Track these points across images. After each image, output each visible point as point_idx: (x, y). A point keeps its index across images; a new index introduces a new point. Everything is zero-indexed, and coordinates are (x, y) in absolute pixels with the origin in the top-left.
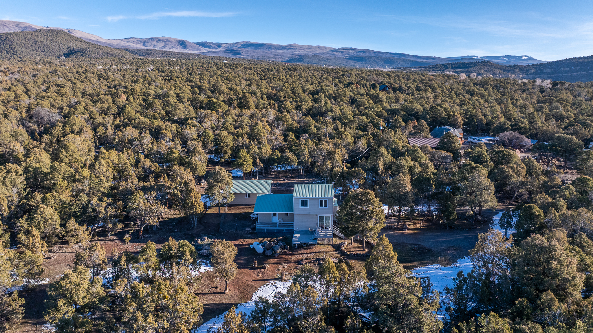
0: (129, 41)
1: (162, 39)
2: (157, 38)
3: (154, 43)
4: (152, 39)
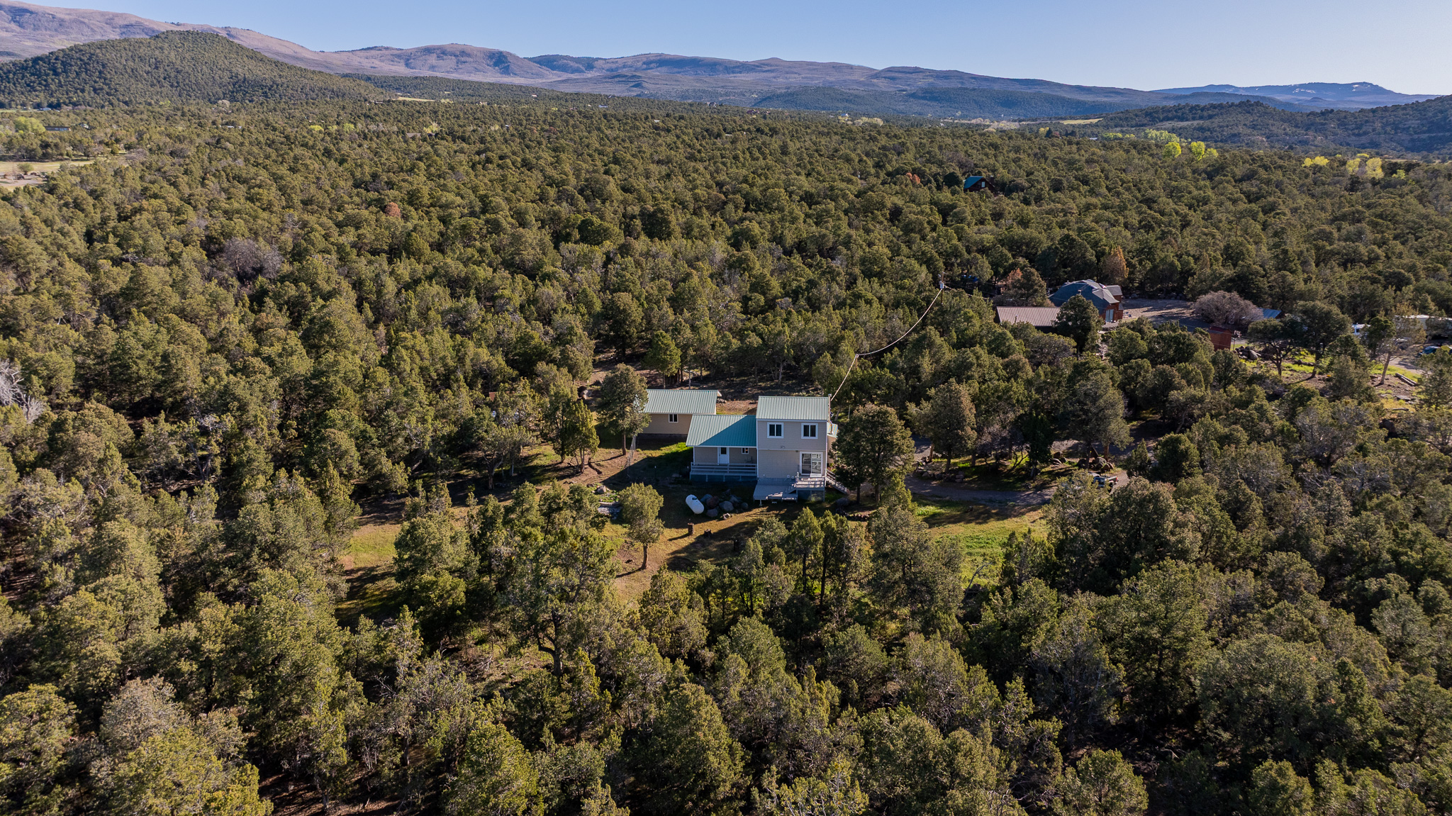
0: (372, 57)
1: (449, 49)
2: (439, 48)
3: (432, 59)
4: (428, 51)
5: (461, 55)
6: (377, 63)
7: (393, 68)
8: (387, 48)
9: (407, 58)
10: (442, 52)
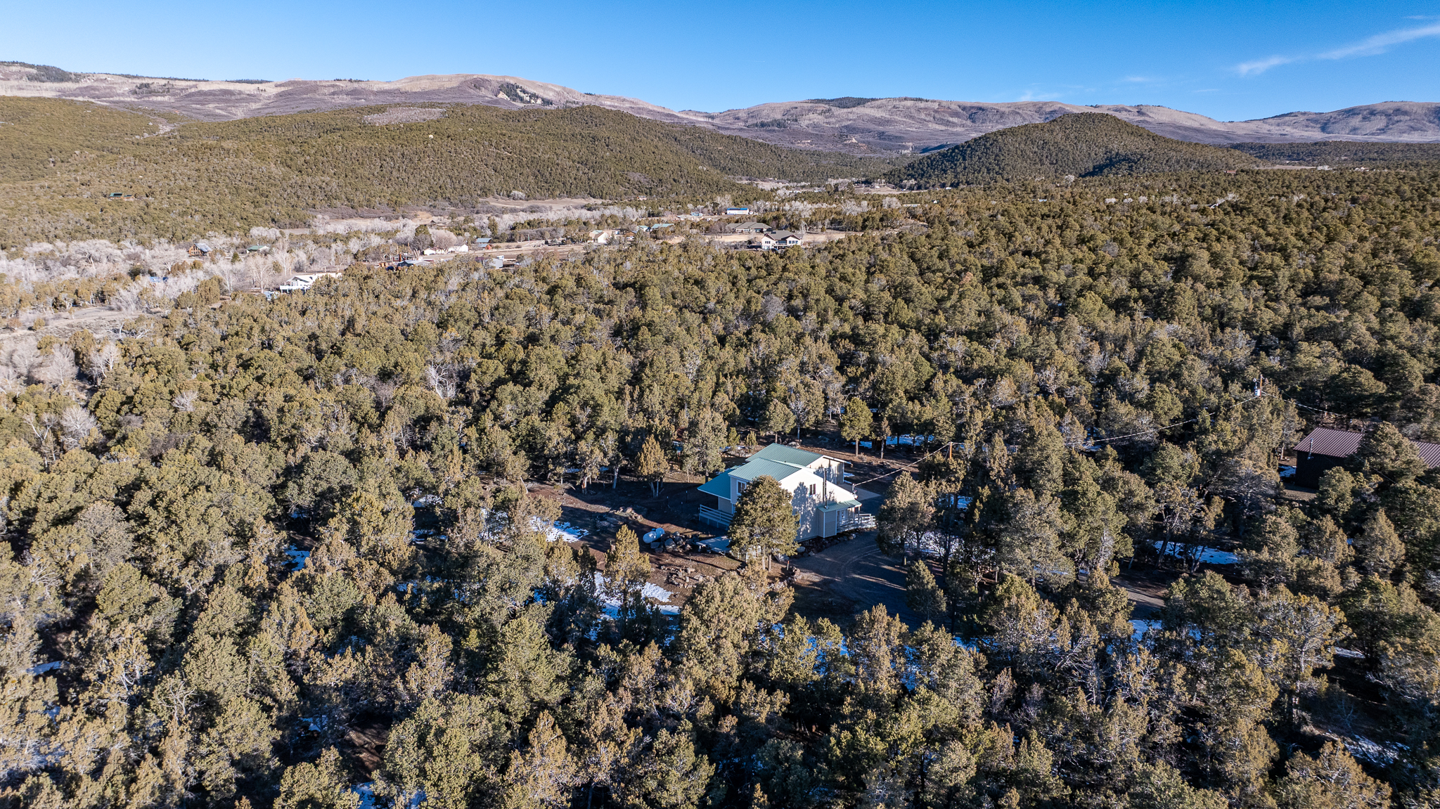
0: (1284, 124)
1: (1380, 108)
2: (1368, 108)
3: (1355, 121)
4: (1351, 112)
5: (1395, 114)
6: (1288, 130)
7: (1306, 134)
8: (1304, 114)
9: (1325, 123)
10: (1371, 113)
